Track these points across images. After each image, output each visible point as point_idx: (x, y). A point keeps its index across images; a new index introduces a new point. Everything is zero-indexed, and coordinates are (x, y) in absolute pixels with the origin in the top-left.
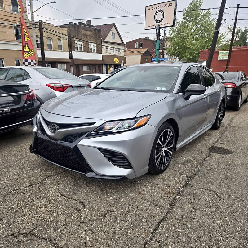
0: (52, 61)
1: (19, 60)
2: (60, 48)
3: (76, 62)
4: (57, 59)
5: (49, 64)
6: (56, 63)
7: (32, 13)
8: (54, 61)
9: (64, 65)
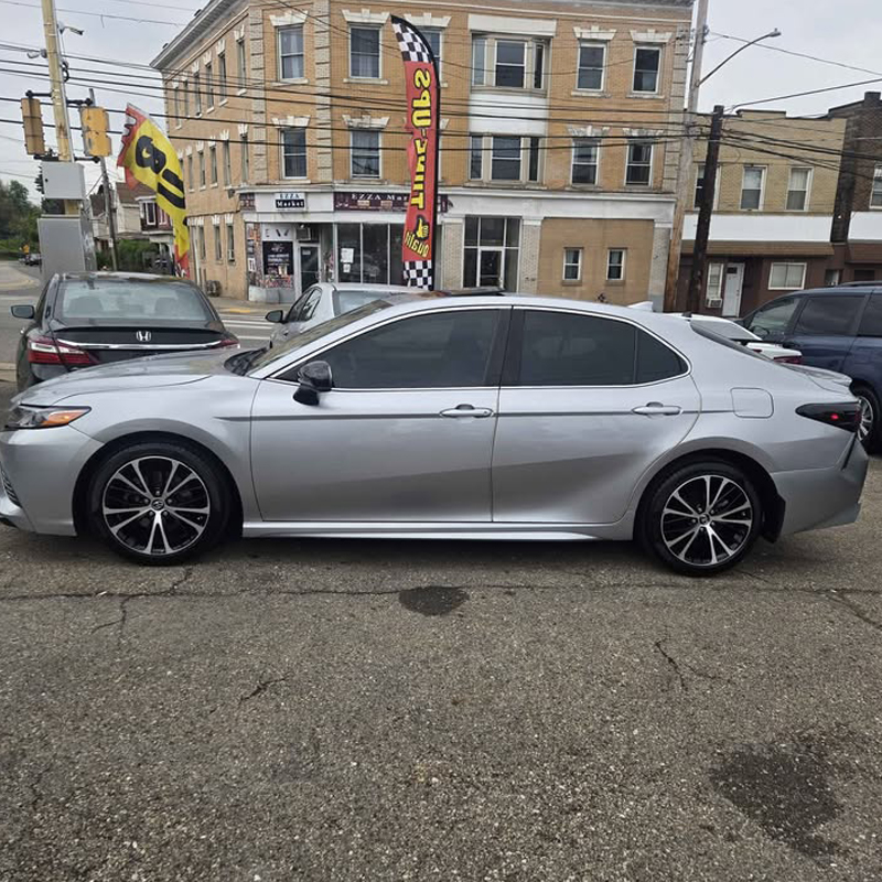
0: (747, 252)
1: (621, 254)
2: (795, 203)
3: (855, 257)
4: (768, 244)
5: (731, 265)
6: (765, 264)
7: (695, 85)
8: (756, 252)
9: (800, 269)
